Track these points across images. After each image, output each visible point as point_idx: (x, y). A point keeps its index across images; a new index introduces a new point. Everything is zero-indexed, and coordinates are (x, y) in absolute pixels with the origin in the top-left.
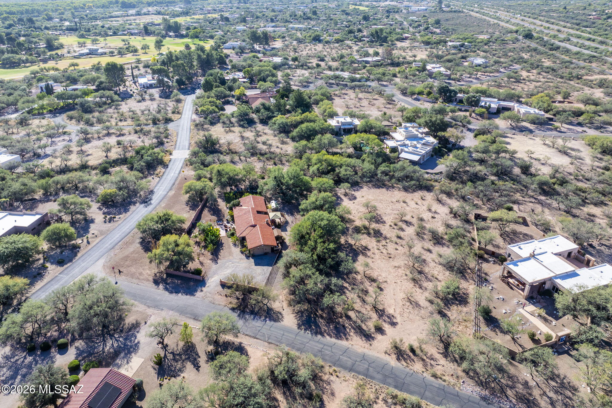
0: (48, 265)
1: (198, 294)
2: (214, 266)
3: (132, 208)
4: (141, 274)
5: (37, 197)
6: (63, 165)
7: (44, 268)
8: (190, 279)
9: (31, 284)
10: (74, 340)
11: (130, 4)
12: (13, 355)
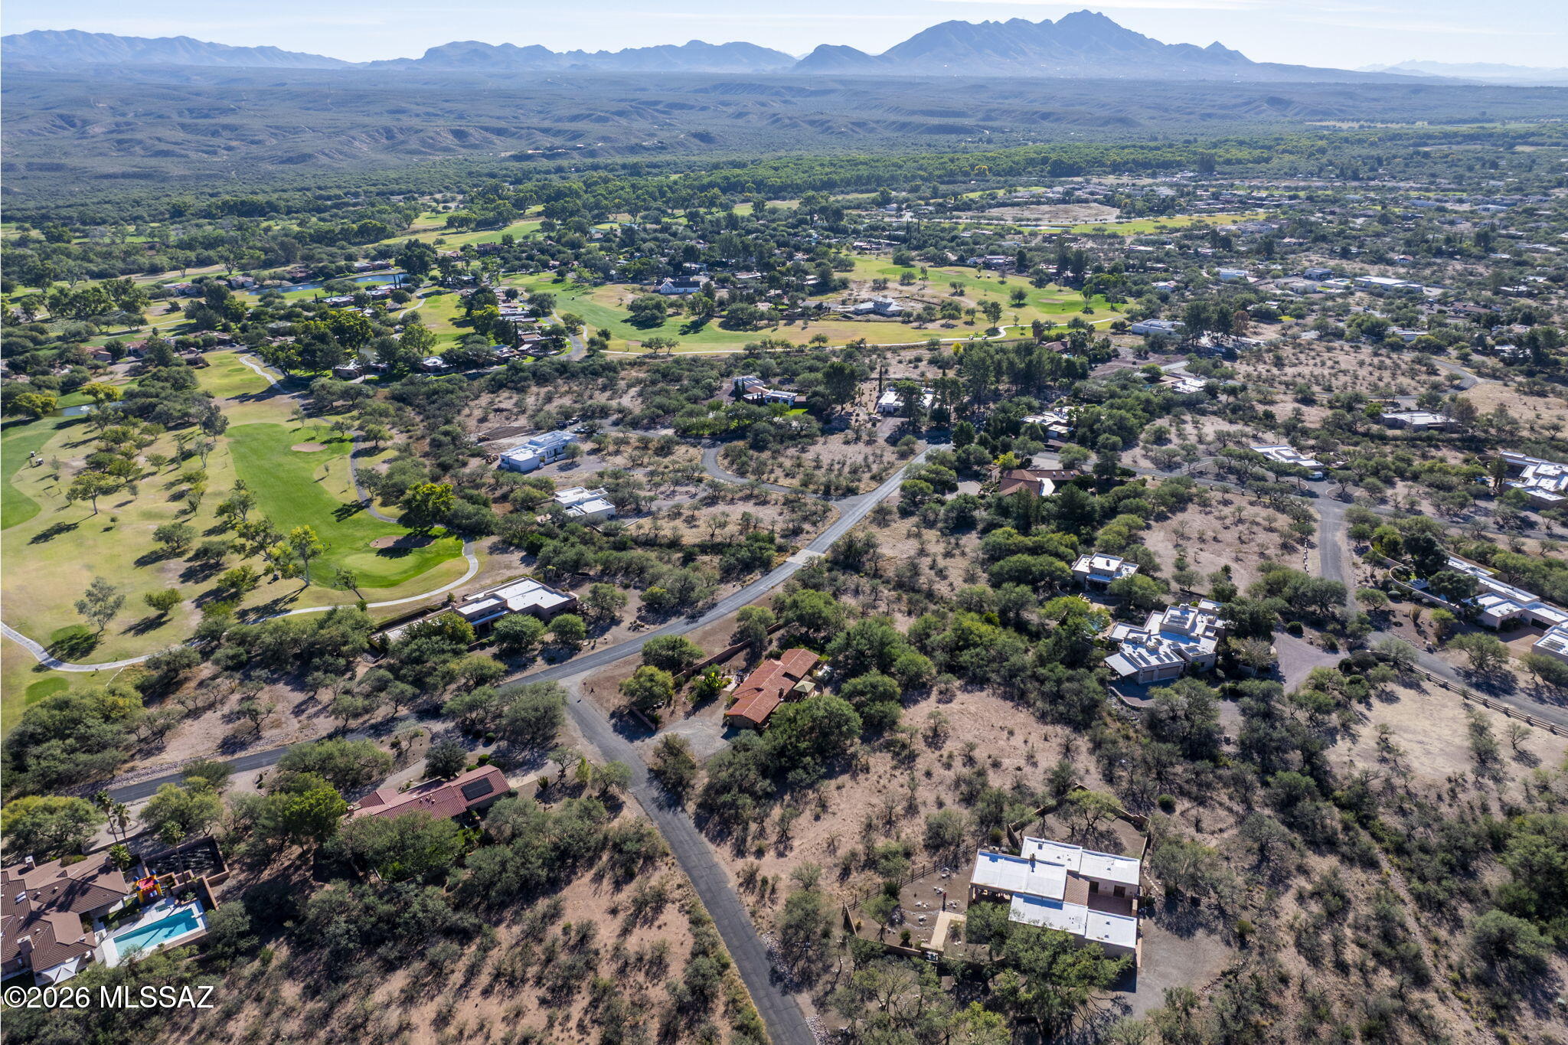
0: (539, 659)
1: (638, 743)
2: (682, 721)
3: (674, 621)
4: (608, 701)
5: (592, 573)
6: (652, 535)
7: (533, 660)
8: (644, 724)
9: (507, 673)
10: (502, 739)
11: (1071, 166)
12: (453, 731)
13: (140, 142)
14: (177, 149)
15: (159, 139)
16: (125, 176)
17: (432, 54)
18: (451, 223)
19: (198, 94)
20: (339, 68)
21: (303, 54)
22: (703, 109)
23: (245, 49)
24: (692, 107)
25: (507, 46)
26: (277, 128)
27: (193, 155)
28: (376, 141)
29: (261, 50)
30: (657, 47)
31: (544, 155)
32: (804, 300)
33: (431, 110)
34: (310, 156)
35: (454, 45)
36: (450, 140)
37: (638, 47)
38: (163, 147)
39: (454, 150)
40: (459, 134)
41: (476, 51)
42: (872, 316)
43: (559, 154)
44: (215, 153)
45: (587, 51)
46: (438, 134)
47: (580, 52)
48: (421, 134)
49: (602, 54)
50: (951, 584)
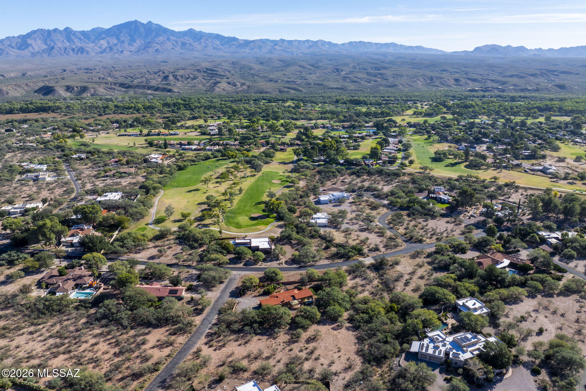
2: (249, 298)
3: (294, 266)
13: (350, 78)
14: (359, 80)
15: (356, 77)
16: (337, 88)
17: (477, 49)
18: (415, 113)
19: (383, 62)
20: (440, 54)
21: (431, 49)
22: (577, 74)
23: (412, 47)
24: (572, 73)
25: (509, 46)
26: (396, 75)
27: (363, 83)
28: (426, 81)
29: (417, 47)
30: (578, 47)
31: (482, 90)
32: (513, 161)
33: (457, 70)
34: (397, 85)
35: (486, 46)
36: (452, 82)
37: (568, 47)
38: (356, 79)
39: (451, 86)
40: (457, 80)
41: (494, 48)
42: (539, 173)
43: (489, 90)
44: (370, 82)
45: (543, 48)
46: (449, 80)
47: (540, 49)
48: (442, 80)
49: (550, 50)
50: (404, 289)
